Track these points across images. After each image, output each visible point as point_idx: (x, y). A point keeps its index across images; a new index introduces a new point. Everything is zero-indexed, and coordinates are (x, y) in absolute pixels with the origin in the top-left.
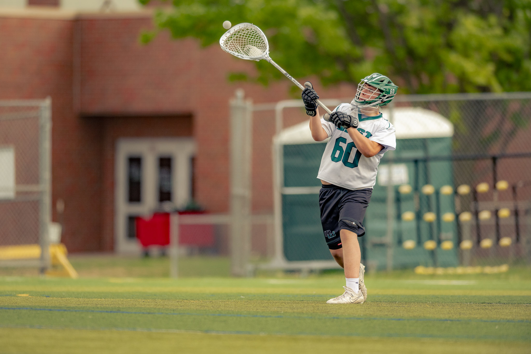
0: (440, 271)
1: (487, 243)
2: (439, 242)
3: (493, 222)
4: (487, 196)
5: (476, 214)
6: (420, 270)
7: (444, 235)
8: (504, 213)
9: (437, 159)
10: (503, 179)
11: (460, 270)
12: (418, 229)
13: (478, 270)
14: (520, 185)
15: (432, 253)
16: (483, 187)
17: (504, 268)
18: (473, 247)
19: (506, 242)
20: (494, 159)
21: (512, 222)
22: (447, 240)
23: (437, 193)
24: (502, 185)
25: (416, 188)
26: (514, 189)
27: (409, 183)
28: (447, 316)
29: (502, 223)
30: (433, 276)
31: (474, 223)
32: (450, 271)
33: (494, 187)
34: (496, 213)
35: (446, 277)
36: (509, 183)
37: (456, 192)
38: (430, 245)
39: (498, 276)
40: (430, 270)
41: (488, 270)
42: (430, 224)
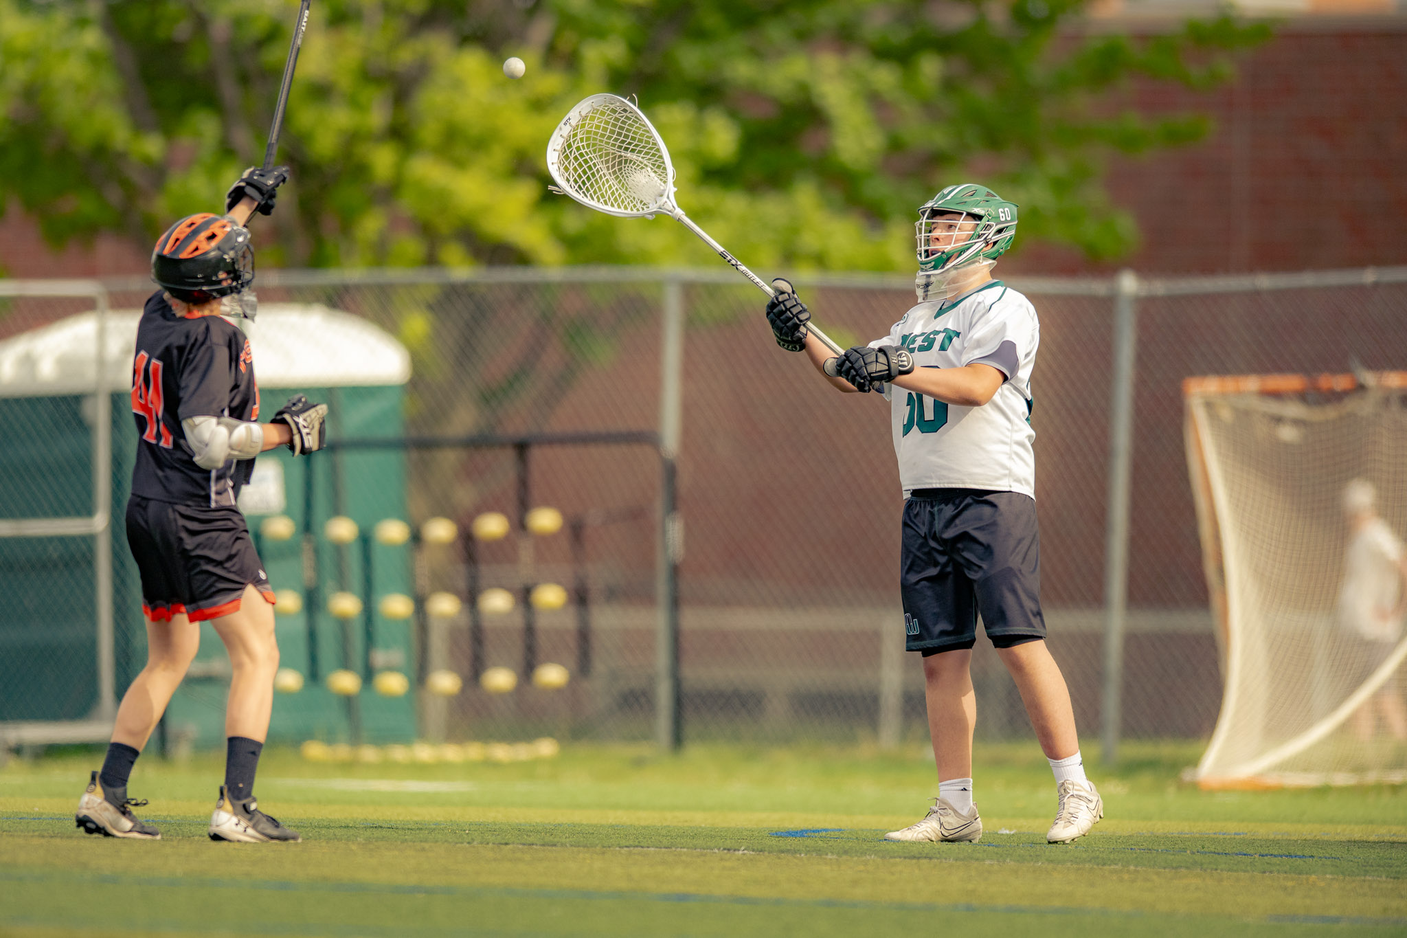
0: (369, 754)
1: (500, 679)
2: (368, 675)
3: (518, 621)
4: (502, 549)
5: (471, 598)
6: (315, 750)
7: (380, 657)
8: (550, 596)
9: (363, 445)
10: (547, 503)
11: (424, 752)
12: (312, 636)
13: (475, 751)
14: (594, 518)
15: (348, 702)
16: (492, 526)
17: (546, 748)
18: (463, 690)
19: (552, 675)
20: (522, 447)
21: (569, 622)
22: (390, 669)
23: (365, 540)
24: (545, 520)
25: (307, 526)
26: (575, 529)
27: (287, 512)
28: (413, 880)
29: (542, 623)
30: (349, 767)
31: (464, 622)
32: (399, 753)
33: (520, 525)
34: (525, 596)
35: (387, 769)
36: (564, 514)
37: (416, 538)
38: (346, 682)
39: (528, 769)
40: (343, 751)
41: (501, 752)
42: (343, 623)
